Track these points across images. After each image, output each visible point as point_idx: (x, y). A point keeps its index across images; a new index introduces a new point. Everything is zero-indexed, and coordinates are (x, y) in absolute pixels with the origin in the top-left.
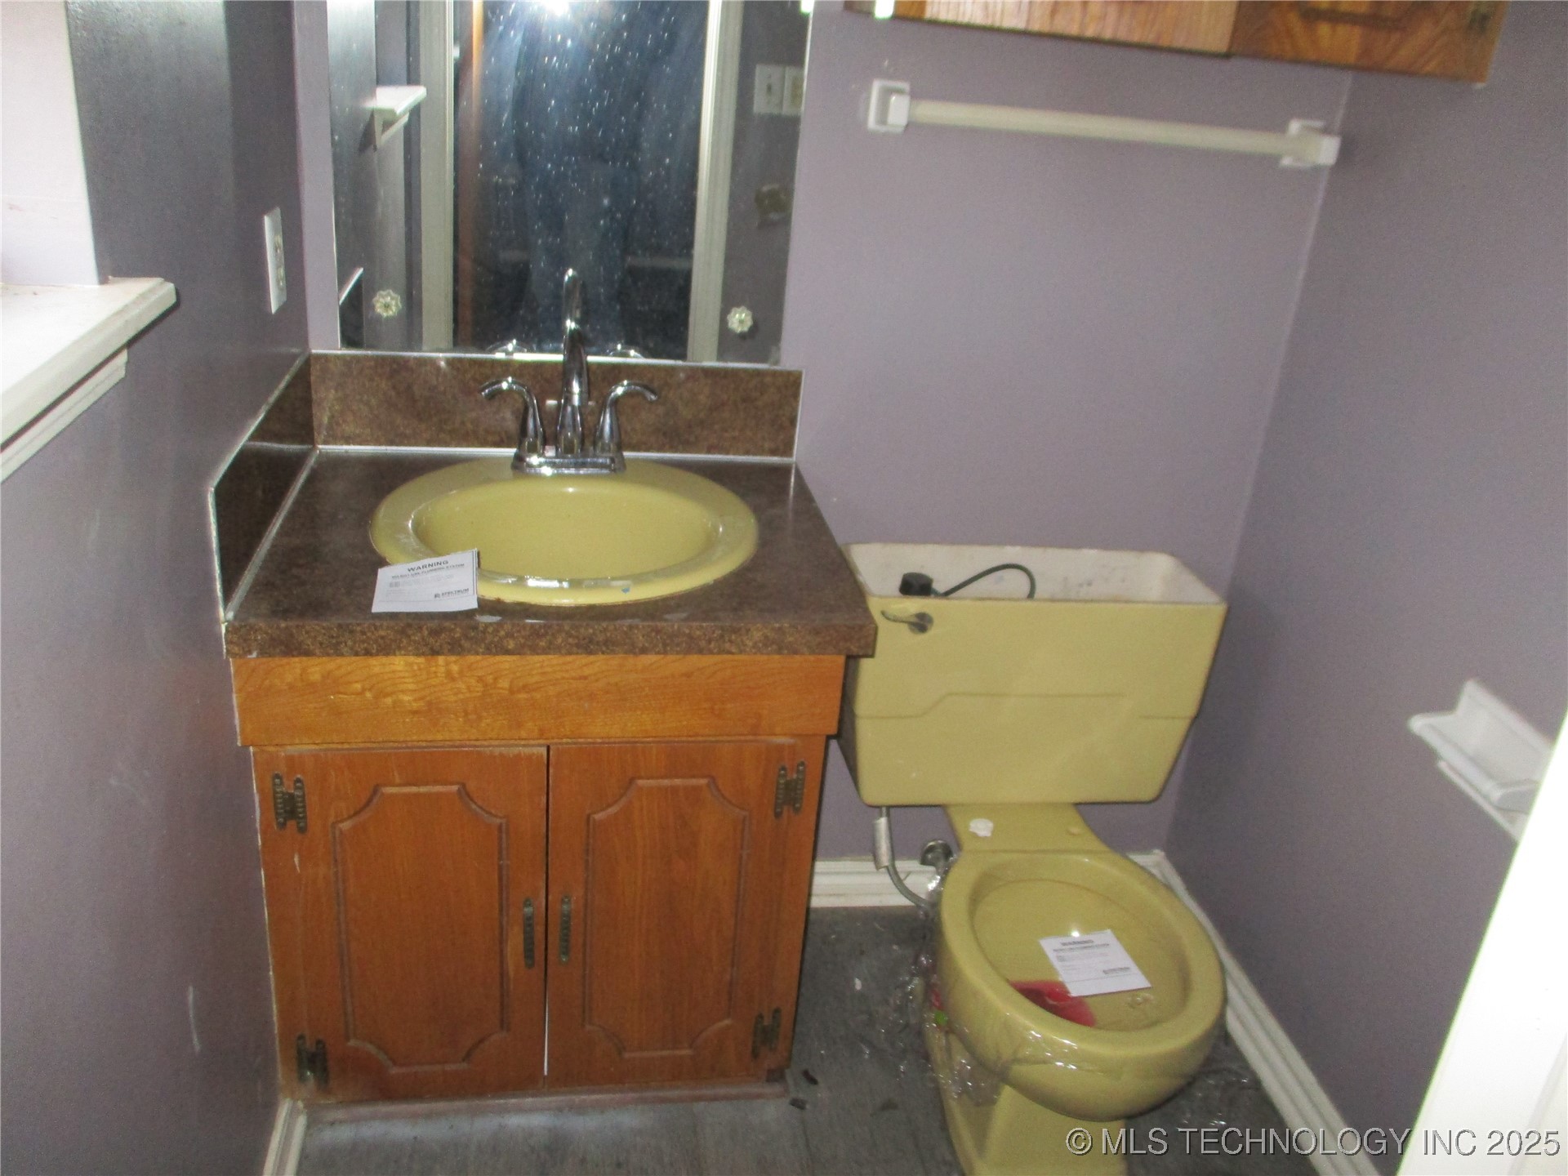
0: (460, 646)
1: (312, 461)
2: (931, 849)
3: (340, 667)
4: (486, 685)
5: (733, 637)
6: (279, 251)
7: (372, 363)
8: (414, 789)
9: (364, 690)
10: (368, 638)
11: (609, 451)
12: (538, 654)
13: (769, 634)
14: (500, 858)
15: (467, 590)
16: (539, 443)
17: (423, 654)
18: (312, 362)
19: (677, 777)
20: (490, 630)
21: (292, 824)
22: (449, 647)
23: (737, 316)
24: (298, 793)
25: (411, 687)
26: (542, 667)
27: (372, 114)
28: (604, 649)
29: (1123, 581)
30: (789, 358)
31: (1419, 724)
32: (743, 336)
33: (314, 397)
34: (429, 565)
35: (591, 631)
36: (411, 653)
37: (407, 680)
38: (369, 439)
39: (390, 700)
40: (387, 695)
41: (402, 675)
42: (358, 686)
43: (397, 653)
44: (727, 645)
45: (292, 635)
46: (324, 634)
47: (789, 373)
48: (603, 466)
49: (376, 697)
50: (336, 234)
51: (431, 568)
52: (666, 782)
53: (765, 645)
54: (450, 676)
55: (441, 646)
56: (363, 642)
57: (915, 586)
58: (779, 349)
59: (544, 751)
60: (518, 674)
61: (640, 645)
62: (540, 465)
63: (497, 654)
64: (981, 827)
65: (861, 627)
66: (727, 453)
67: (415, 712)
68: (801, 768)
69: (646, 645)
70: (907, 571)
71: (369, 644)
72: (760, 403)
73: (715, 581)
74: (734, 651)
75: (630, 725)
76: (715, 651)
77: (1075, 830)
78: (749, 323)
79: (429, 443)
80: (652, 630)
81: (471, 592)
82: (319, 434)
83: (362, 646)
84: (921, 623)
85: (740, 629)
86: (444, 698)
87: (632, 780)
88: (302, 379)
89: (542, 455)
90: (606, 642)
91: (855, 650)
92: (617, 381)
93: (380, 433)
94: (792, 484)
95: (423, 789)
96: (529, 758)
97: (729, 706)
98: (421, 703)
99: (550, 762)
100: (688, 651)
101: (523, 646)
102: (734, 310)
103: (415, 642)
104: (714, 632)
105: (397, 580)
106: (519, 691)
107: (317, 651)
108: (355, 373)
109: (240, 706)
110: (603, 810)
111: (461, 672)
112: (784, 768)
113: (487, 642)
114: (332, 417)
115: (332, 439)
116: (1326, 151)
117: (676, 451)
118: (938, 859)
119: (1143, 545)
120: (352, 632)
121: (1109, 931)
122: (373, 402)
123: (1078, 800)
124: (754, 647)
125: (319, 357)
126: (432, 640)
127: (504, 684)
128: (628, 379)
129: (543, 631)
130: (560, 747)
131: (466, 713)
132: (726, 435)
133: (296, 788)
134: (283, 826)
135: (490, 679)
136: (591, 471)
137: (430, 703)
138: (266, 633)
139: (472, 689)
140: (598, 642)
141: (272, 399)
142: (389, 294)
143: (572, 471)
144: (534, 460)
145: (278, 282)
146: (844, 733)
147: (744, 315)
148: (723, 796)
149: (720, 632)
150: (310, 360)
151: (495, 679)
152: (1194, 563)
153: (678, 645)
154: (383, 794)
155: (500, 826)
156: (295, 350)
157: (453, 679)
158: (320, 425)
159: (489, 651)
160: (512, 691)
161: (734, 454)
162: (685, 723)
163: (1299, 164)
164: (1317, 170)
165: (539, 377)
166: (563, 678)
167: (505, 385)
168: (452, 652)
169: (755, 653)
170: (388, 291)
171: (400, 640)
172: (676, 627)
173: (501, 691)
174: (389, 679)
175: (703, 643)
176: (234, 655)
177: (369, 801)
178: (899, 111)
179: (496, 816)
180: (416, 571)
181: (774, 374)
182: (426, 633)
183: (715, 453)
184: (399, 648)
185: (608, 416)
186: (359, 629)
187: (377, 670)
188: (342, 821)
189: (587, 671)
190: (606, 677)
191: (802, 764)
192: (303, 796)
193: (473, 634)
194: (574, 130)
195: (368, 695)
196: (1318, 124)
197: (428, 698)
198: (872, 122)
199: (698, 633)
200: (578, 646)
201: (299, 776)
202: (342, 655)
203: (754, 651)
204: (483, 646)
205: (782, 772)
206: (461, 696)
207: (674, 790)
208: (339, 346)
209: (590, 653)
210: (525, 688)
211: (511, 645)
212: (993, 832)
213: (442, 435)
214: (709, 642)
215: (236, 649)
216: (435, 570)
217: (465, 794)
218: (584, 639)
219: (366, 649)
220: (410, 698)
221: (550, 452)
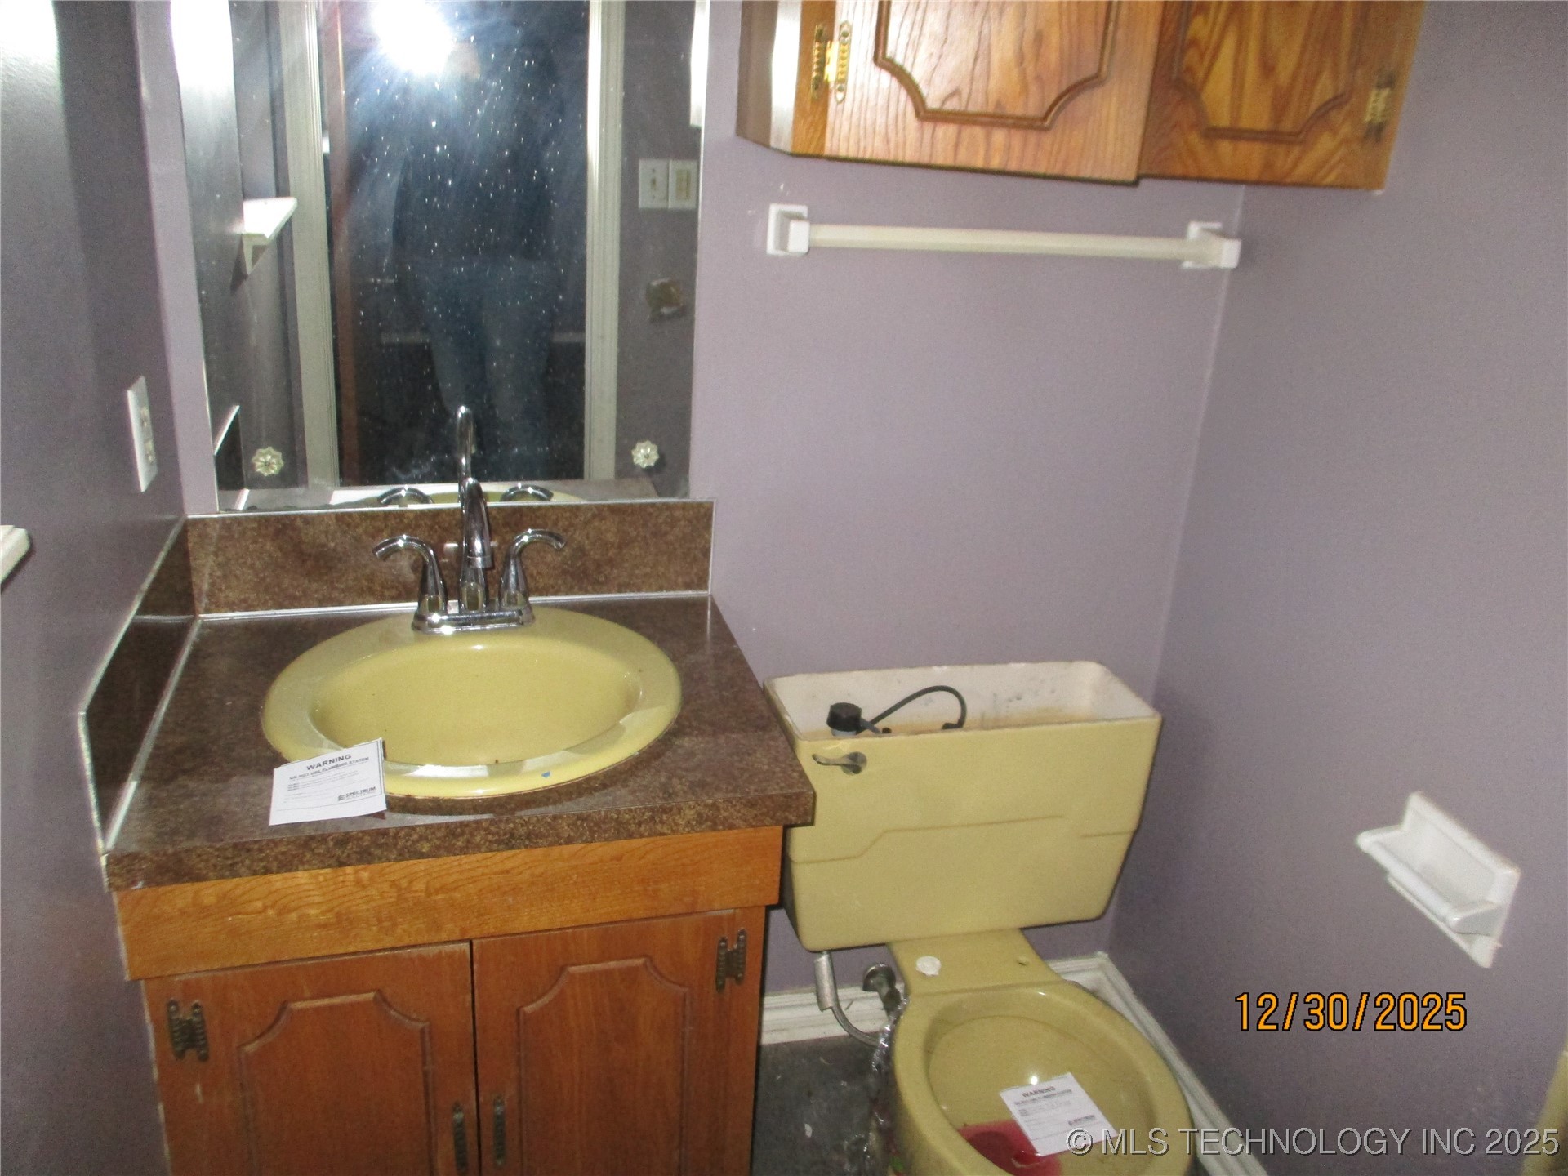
0: (370, 854)
1: (194, 634)
2: (873, 974)
3: (237, 886)
4: (400, 889)
5: (665, 817)
6: (145, 424)
7: (255, 525)
8: (326, 1002)
9: (265, 908)
10: (267, 855)
11: (516, 604)
12: (455, 855)
13: (702, 811)
14: (424, 1064)
15: (373, 789)
16: (440, 598)
17: (329, 866)
18: (189, 528)
19: (610, 959)
20: (402, 834)
21: (191, 1054)
22: (358, 857)
23: (642, 451)
24: (195, 1019)
25: (318, 899)
26: (460, 865)
27: (241, 237)
28: (527, 842)
29: (1053, 692)
30: (700, 488)
31: (1367, 841)
32: (649, 471)
33: (193, 564)
34: (330, 761)
35: (512, 825)
36: (315, 867)
37: (312, 893)
38: (256, 603)
39: (295, 916)
40: (290, 911)
41: (306, 887)
42: (259, 904)
43: (300, 868)
44: (659, 827)
45: (180, 861)
46: (218, 856)
47: (700, 505)
48: (510, 620)
49: (280, 914)
50: (208, 388)
51: (333, 764)
52: (599, 966)
53: (699, 823)
54: (358, 883)
55: (348, 856)
56: (261, 860)
57: (845, 719)
58: (687, 480)
59: (466, 946)
60: (434, 875)
61: (566, 836)
62: (442, 623)
63: (410, 858)
64: (928, 965)
65: (798, 795)
66: (639, 590)
67: (324, 926)
68: (742, 937)
69: (572, 834)
70: (833, 702)
71: (268, 862)
72: (671, 538)
73: (639, 751)
74: (666, 831)
75: (558, 915)
76: (646, 834)
77: (1023, 959)
78: (655, 457)
79: (321, 603)
80: (578, 819)
81: (378, 790)
82: (200, 602)
83: (262, 864)
84: (854, 764)
85: (671, 810)
86: (354, 908)
87: (563, 969)
88: (180, 550)
89: (445, 612)
90: (528, 836)
91: (793, 818)
92: (520, 529)
93: (268, 597)
94: (709, 617)
95: (337, 1000)
96: (451, 956)
97: (664, 886)
98: (329, 915)
99: (474, 957)
100: (618, 837)
101: (438, 848)
102: (639, 445)
103: (319, 854)
104: (643, 814)
105: (296, 782)
106: (437, 892)
107: (211, 874)
108: (236, 536)
109: (128, 938)
110: (533, 1001)
111: (371, 879)
112: (724, 940)
113: (398, 847)
114: (213, 584)
115: (217, 606)
116: (1227, 254)
117: (587, 592)
118: (880, 984)
119: (1070, 656)
120: (248, 850)
121: (1069, 1075)
122: (258, 564)
123: (1023, 925)
124: (686, 826)
125: (196, 522)
126: (338, 852)
127: (420, 886)
128: (532, 527)
129: (459, 830)
130: (483, 941)
131: (380, 921)
132: (637, 572)
133: (195, 1015)
134: (180, 1055)
135: (404, 883)
136: (497, 626)
137: (338, 915)
138: (151, 860)
139: (386, 895)
140: (520, 836)
141: (146, 586)
142: (269, 453)
143: (478, 627)
144: (435, 618)
145: (146, 456)
146: (785, 899)
147: (649, 450)
148: (660, 974)
149: (650, 814)
150: (188, 525)
151: (411, 882)
152: (1123, 671)
153: (605, 831)
154: (291, 1010)
155: (422, 1031)
156: (170, 517)
157: (364, 887)
158: (200, 593)
159: (401, 857)
160: (428, 894)
161: (647, 592)
162: (617, 908)
163: (1199, 266)
164: (1217, 272)
165: (437, 527)
166: (483, 875)
167: (401, 543)
168: (360, 861)
169: (689, 832)
170: (267, 449)
171: (303, 854)
172: (603, 813)
173: (417, 894)
174: (293, 893)
175: (633, 827)
176: (118, 889)
177: (277, 1019)
178: (800, 238)
179: (417, 1020)
180: (315, 770)
181: (685, 506)
182: (331, 844)
183: (626, 592)
184: (302, 863)
185: (512, 568)
186: (256, 847)
187: (278, 885)
188: (249, 1043)
189: (508, 865)
190: (530, 868)
191: (743, 932)
192: (203, 1021)
193: (383, 841)
194: (460, 271)
195: (271, 912)
196: (1216, 226)
197: (336, 910)
198: (771, 248)
199: (627, 816)
200: (498, 842)
201: (197, 1001)
202: (240, 876)
203: (687, 829)
204: (395, 852)
205: (723, 944)
206: (373, 904)
207: (608, 973)
208: (218, 510)
209: (512, 848)
210: (442, 889)
211: (425, 847)
212: (941, 971)
213: (336, 594)
214: (640, 824)
215: (118, 882)
216: (337, 766)
217: (382, 1000)
218: (505, 834)
219: (264, 867)
220: (318, 911)
221: (453, 608)
